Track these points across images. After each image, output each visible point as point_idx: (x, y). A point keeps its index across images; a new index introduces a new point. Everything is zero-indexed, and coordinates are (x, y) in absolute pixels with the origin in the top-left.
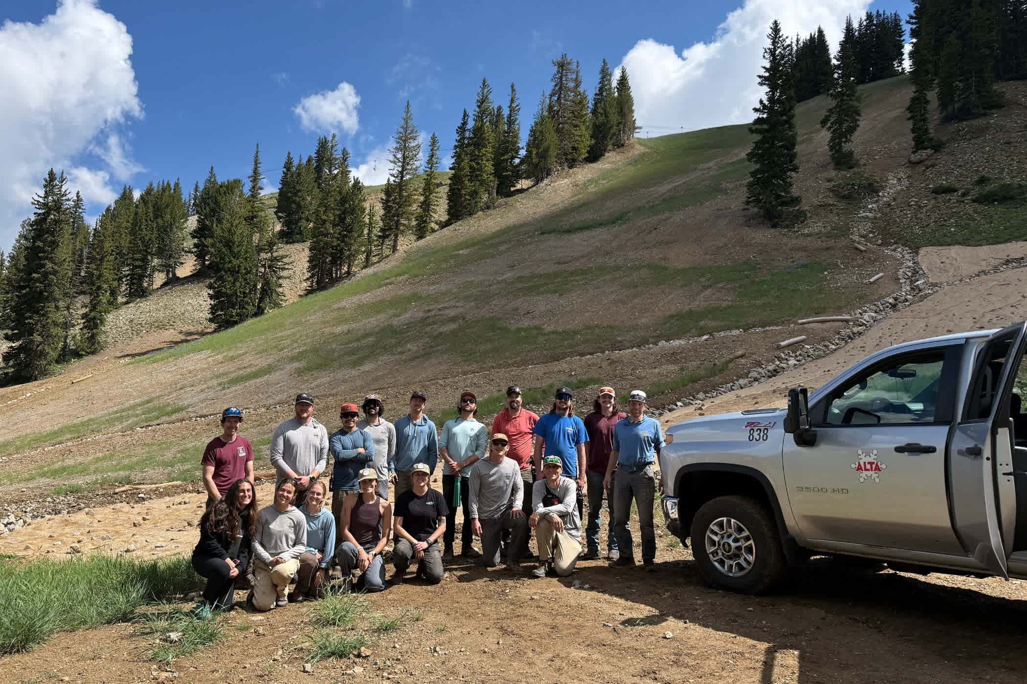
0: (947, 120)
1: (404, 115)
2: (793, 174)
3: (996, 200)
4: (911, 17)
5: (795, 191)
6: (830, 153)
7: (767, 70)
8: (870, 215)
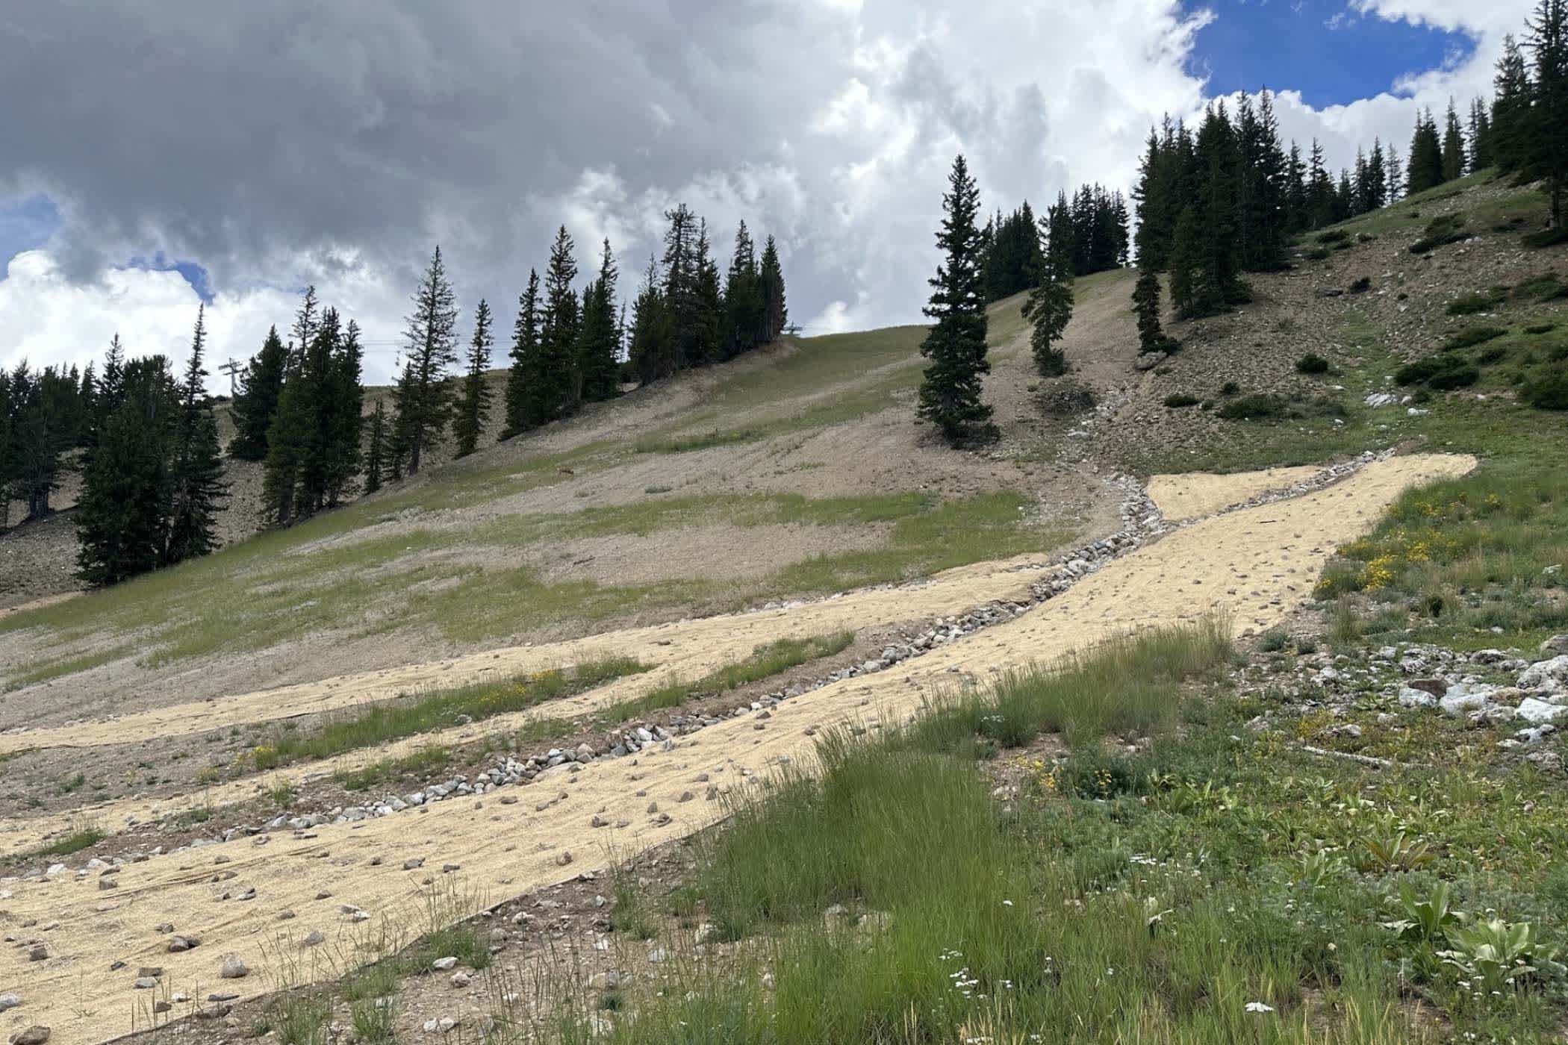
0: (1183, 317)
1: (431, 267)
2: (982, 376)
3: (1246, 416)
4: (1138, 191)
5: (984, 400)
6: (1034, 354)
7: (949, 226)
8: (1084, 434)
